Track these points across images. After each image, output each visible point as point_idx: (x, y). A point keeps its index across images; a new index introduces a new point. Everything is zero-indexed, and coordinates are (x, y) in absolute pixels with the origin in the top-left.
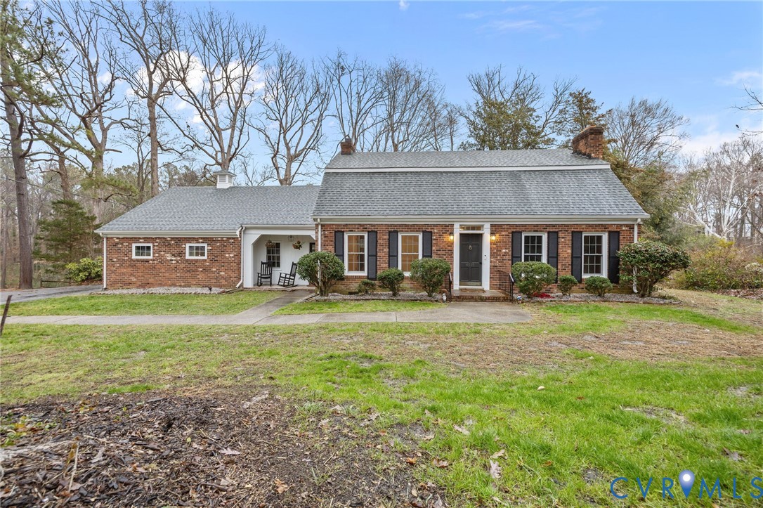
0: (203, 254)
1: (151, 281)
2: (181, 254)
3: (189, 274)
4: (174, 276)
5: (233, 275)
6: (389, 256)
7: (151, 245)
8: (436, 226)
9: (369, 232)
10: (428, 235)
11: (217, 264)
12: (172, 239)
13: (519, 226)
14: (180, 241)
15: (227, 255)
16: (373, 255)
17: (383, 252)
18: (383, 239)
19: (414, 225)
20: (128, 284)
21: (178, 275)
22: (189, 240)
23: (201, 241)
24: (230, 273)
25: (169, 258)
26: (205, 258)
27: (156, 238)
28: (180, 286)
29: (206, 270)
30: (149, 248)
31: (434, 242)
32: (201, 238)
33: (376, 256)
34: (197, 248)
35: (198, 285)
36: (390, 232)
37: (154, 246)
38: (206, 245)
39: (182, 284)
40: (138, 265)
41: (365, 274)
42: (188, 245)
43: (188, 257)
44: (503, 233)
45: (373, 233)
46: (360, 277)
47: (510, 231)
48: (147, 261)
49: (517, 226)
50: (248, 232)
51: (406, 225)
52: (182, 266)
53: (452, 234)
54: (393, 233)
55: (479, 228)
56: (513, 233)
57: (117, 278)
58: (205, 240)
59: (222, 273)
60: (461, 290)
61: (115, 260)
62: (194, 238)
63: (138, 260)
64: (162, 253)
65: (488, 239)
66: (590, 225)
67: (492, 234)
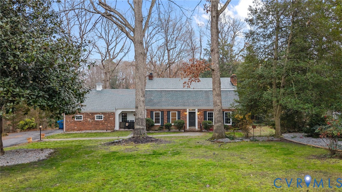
0: (102, 118)
1: (82, 128)
2: (94, 118)
3: (96, 126)
4: (91, 126)
5: (113, 125)
6: (168, 119)
7: (82, 115)
8: (182, 109)
9: (161, 111)
10: (179, 112)
11: (107, 122)
12: (90, 113)
13: (206, 109)
14: (93, 114)
15: (111, 119)
16: (162, 119)
17: (166, 117)
18: (165, 114)
19: (175, 109)
20: (74, 130)
21: (92, 126)
22: (96, 113)
23: (101, 114)
24: (112, 125)
25: (89, 120)
26: (103, 120)
27: (84, 113)
28: (93, 130)
29: (103, 124)
30: (81, 117)
31: (181, 114)
32: (101, 113)
33: (163, 119)
34: (99, 116)
35: (100, 129)
36: (168, 111)
37: (83, 116)
38: (103, 115)
39: (94, 129)
40: (77, 123)
41: (160, 124)
42: (96, 115)
43: (96, 120)
44: (201, 112)
45: (162, 112)
46: (158, 125)
47: (203, 111)
48: (81, 121)
49: (205, 109)
50: (117, 110)
51: (173, 109)
52: (94, 123)
53: (186, 112)
54: (168, 112)
55: (195, 110)
56: (204, 111)
57: (69, 127)
58: (102, 113)
59: (109, 125)
60: (189, 129)
61: (68, 121)
62: (98, 113)
63: (77, 121)
64: (86, 118)
65: (197, 113)
66: (226, 109)
67: (198, 112)
